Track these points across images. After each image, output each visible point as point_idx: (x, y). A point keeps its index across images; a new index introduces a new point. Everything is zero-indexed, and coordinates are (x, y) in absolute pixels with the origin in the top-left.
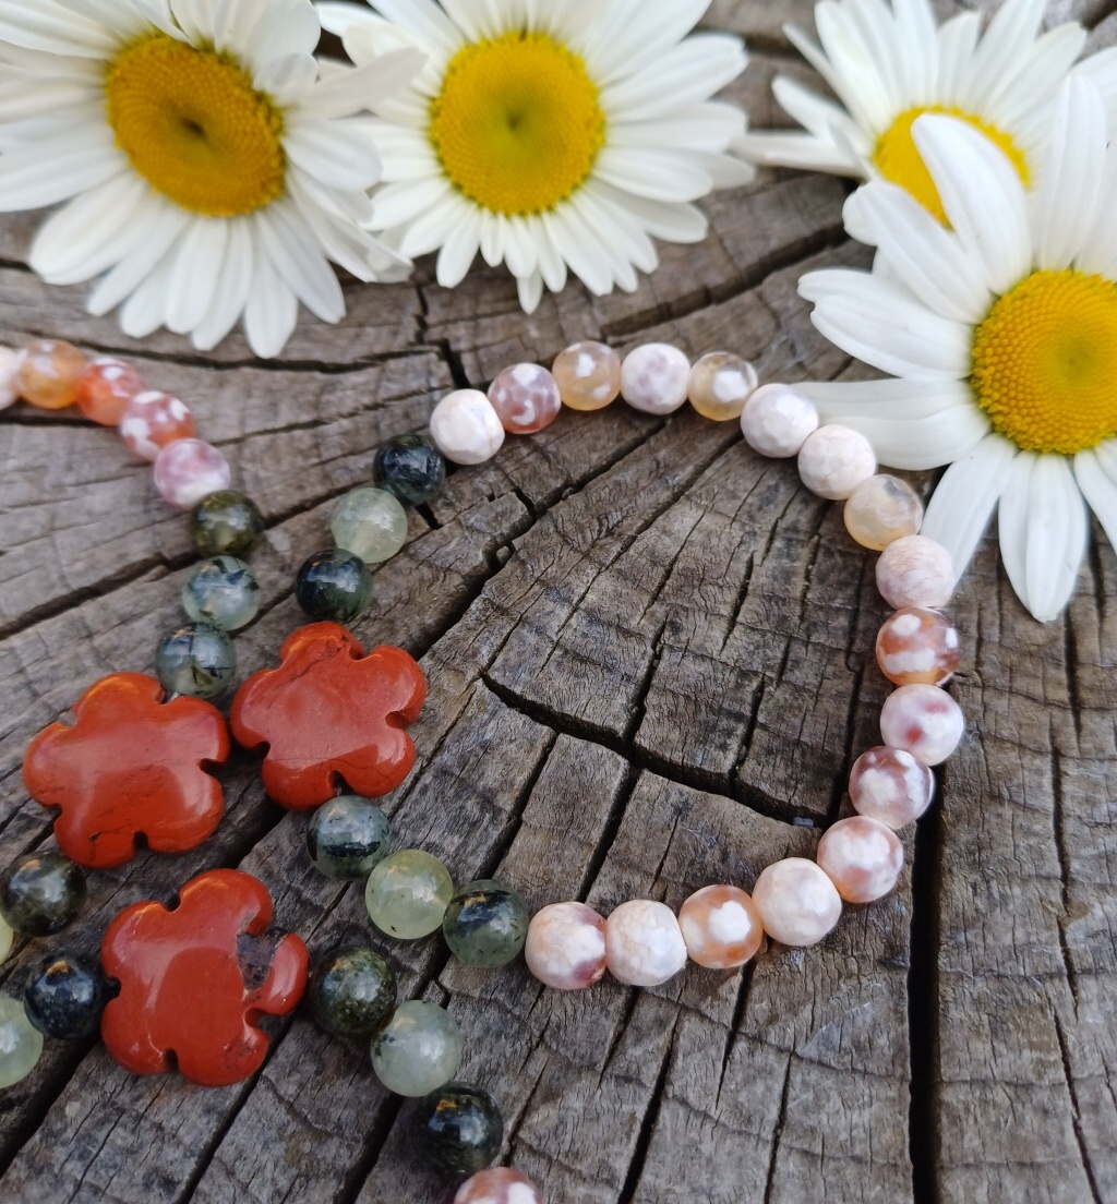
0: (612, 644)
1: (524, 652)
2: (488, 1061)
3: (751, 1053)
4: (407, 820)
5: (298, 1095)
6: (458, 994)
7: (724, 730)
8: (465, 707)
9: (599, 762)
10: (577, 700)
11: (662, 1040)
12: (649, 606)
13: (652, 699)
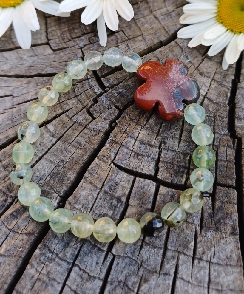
0: (147, 149)
1: (123, 154)
2: (128, 273)
3: (199, 263)
4: (97, 207)
5: (77, 288)
6: (117, 256)
7: (182, 171)
8: (109, 172)
9: (148, 185)
10: (140, 167)
11: (175, 262)
12: (157, 137)
13: (160, 164)
